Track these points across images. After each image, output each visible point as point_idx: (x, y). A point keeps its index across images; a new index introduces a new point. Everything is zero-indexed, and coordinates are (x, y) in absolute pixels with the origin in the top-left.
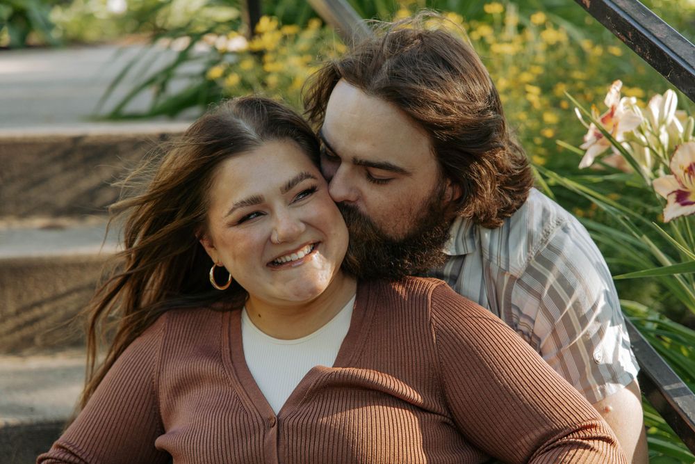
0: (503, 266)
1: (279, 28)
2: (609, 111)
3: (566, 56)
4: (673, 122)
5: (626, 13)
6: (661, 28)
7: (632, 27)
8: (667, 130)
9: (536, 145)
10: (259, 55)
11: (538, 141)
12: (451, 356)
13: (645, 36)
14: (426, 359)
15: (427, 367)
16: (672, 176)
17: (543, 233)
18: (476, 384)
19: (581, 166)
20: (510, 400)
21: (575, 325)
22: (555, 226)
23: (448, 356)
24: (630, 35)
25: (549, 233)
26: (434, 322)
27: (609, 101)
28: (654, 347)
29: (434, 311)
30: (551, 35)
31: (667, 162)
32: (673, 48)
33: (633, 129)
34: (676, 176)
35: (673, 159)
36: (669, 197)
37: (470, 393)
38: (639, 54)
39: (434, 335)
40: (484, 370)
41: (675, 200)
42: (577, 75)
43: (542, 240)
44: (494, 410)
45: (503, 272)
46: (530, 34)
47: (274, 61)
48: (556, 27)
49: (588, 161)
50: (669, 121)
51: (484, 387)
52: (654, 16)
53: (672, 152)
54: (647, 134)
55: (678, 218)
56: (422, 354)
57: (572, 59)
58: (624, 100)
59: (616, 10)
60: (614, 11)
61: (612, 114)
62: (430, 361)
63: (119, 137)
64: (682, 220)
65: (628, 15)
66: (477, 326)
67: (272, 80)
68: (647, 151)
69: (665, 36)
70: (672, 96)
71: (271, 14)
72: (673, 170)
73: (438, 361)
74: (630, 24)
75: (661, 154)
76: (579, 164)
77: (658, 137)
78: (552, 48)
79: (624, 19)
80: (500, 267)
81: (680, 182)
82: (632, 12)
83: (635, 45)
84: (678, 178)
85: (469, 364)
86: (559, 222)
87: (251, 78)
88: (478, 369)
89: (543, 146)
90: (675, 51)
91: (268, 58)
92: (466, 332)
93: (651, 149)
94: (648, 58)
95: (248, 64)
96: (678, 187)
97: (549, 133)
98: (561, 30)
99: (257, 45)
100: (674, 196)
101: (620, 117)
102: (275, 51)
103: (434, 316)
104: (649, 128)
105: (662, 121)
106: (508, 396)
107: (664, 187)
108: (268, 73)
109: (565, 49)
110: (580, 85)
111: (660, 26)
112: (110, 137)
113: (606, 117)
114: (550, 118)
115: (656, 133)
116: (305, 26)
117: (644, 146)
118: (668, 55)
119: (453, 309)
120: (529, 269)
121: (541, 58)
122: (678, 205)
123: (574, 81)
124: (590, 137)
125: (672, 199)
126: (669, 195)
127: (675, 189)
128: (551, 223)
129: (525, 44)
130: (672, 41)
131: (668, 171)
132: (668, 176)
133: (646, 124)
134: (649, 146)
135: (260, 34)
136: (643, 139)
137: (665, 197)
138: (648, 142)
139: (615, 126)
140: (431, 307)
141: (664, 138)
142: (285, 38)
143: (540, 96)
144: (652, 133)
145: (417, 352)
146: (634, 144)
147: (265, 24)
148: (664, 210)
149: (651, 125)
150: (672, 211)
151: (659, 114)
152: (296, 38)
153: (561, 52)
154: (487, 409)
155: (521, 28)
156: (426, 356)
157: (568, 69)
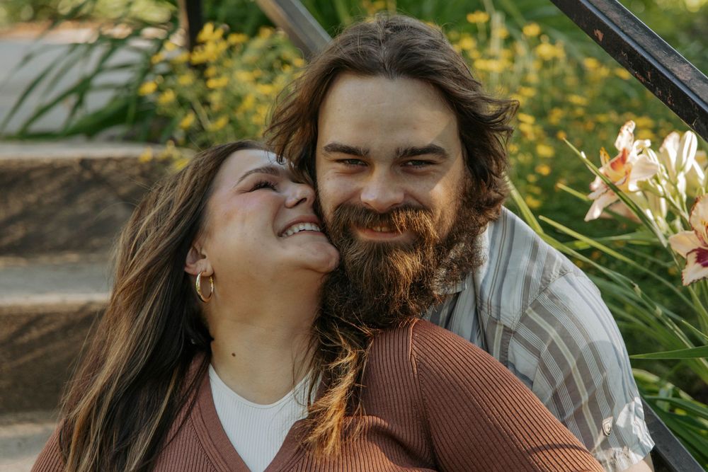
0: (494, 315)
1: (225, 37)
2: (620, 155)
3: (564, 75)
4: (693, 169)
5: (644, 50)
6: (684, 69)
7: (652, 66)
8: (686, 176)
9: (528, 183)
10: (200, 69)
11: (532, 178)
12: (435, 392)
13: (666, 77)
14: (408, 396)
15: (410, 405)
16: (693, 232)
17: (541, 281)
18: (463, 422)
19: (587, 218)
20: (501, 440)
21: (580, 390)
22: (557, 275)
23: (432, 392)
24: (649, 75)
25: (549, 281)
26: (414, 353)
27: (619, 143)
28: (671, 429)
29: (415, 342)
30: (546, 50)
31: (686, 215)
32: (698, 93)
33: (647, 178)
34: (696, 232)
35: (693, 213)
36: (689, 256)
37: (457, 433)
38: (659, 97)
39: (415, 369)
40: (472, 406)
41: (695, 260)
42: (576, 99)
43: (541, 288)
44: (483, 452)
45: (494, 322)
46: (521, 48)
47: (218, 76)
48: (553, 42)
49: (595, 213)
50: (688, 168)
51: (472, 426)
52: (677, 55)
53: (691, 203)
54: (664, 182)
55: (699, 280)
56: (403, 391)
57: (571, 81)
58: (637, 142)
59: (634, 45)
60: (631, 47)
61: (623, 159)
62: (413, 399)
63: (32, 161)
64: (703, 283)
65: (647, 52)
66: (464, 360)
67: (215, 98)
68: (663, 201)
69: (689, 78)
70: (691, 137)
71: (214, 19)
72: (694, 225)
73: (420, 397)
74: (649, 63)
75: (678, 205)
76: (584, 217)
77: (675, 185)
78: (546, 64)
79: (642, 57)
80: (491, 316)
81: (701, 239)
82: (652, 50)
83: (655, 88)
84: (699, 234)
85: (455, 401)
86: (563, 273)
87: (190, 95)
88: (466, 407)
89: (538, 184)
90: (701, 96)
91: (211, 71)
92: (452, 366)
93: (668, 200)
94: (669, 102)
95: (186, 79)
96: (699, 245)
97: (545, 170)
98: (557, 45)
99: (198, 57)
100: (694, 255)
101: (633, 163)
102: (219, 63)
103: (415, 348)
104: (666, 175)
105: (680, 168)
106: (499, 436)
107: (683, 243)
108: (211, 90)
109: (563, 66)
110: (580, 112)
111: (685, 67)
112: (21, 162)
113: (616, 161)
114: (545, 150)
115: (673, 181)
116: (254, 34)
117: (660, 196)
118: (693, 101)
119: (438, 340)
120: (524, 318)
121: (533, 78)
122: (698, 265)
123: (572, 107)
124: (597, 184)
125: (692, 258)
126: (688, 254)
127: (696, 247)
128: (554, 272)
129: (513, 60)
130: (698, 85)
131: (687, 226)
132: (687, 232)
133: (662, 170)
134: (665, 197)
135: (203, 43)
136: (660, 189)
137: (685, 256)
138: (664, 192)
139: (627, 173)
140: (412, 338)
141: (682, 186)
142: (231, 49)
143: (533, 125)
144: (669, 181)
145: (398, 389)
146: (648, 194)
147: (208, 31)
148: (683, 271)
149: (667, 172)
150: (692, 273)
151: (677, 158)
152: (244, 47)
153: (556, 70)
154: (475, 451)
155: (509, 41)
156: (407, 393)
157: (566, 92)
